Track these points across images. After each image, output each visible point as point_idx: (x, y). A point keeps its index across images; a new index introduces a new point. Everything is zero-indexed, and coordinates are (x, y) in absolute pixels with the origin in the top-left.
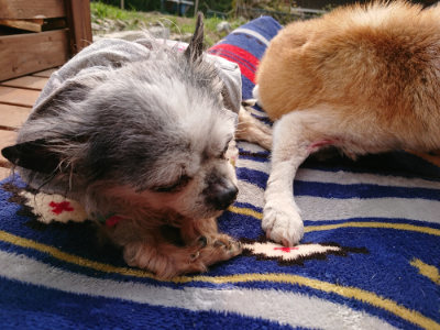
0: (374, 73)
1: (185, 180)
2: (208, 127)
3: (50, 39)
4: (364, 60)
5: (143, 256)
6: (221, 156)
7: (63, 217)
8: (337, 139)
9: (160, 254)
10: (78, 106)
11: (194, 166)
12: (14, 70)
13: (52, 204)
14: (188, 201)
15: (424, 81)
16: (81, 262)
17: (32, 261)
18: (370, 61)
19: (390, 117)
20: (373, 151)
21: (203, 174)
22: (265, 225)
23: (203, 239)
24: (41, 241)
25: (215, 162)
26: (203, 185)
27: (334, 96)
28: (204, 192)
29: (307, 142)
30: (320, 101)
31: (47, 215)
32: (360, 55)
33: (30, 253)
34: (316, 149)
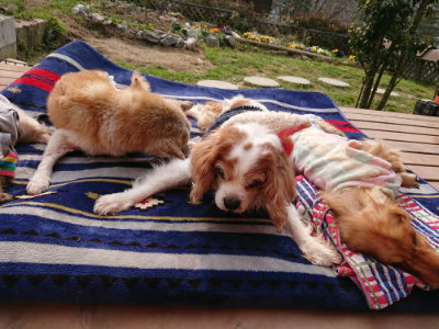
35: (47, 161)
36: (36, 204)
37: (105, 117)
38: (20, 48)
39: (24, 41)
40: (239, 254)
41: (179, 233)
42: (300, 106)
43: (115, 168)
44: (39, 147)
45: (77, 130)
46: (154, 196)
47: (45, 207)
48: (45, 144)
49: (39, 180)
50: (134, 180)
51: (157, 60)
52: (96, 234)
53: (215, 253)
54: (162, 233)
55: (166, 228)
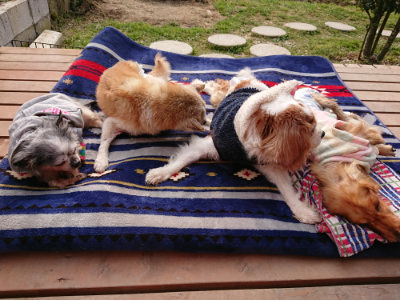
1: (64, 162)
5: (54, 184)
7: (25, 176)
9: (59, 182)
10: (28, 147)
11: (66, 158)
14: (67, 167)
23: (73, 176)
24: (21, 185)
31: (19, 178)
33: (21, 189)
35: (104, 144)
36: (104, 181)
37: (143, 107)
38: (53, 18)
39: (55, 11)
40: (245, 217)
41: (201, 200)
42: (300, 71)
43: (152, 148)
44: (95, 131)
45: (123, 118)
46: (182, 170)
47: (110, 184)
48: (100, 128)
49: (102, 160)
50: (169, 157)
51: (171, 16)
52: (146, 203)
53: (228, 216)
54: (190, 200)
55: (192, 196)
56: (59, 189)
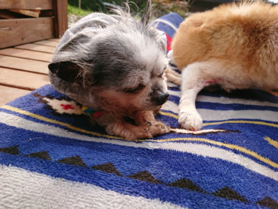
0: (242, 41)
1: (141, 87)
2: (155, 58)
3: (44, 22)
4: (236, 34)
6: (160, 76)
8: (220, 79)
11: (147, 80)
12: (23, 39)
13: (62, 105)
15: (266, 47)
16: (84, 131)
17: (58, 128)
18: (240, 34)
19: (249, 67)
20: (240, 88)
21: (151, 84)
22: (180, 121)
24: (60, 121)
25: (157, 79)
26: (151, 91)
27: (219, 54)
28: (151, 94)
29: (202, 80)
30: (210, 57)
31: (61, 110)
32: (234, 31)
33: (56, 126)
34: (207, 84)
56: (124, 139)
